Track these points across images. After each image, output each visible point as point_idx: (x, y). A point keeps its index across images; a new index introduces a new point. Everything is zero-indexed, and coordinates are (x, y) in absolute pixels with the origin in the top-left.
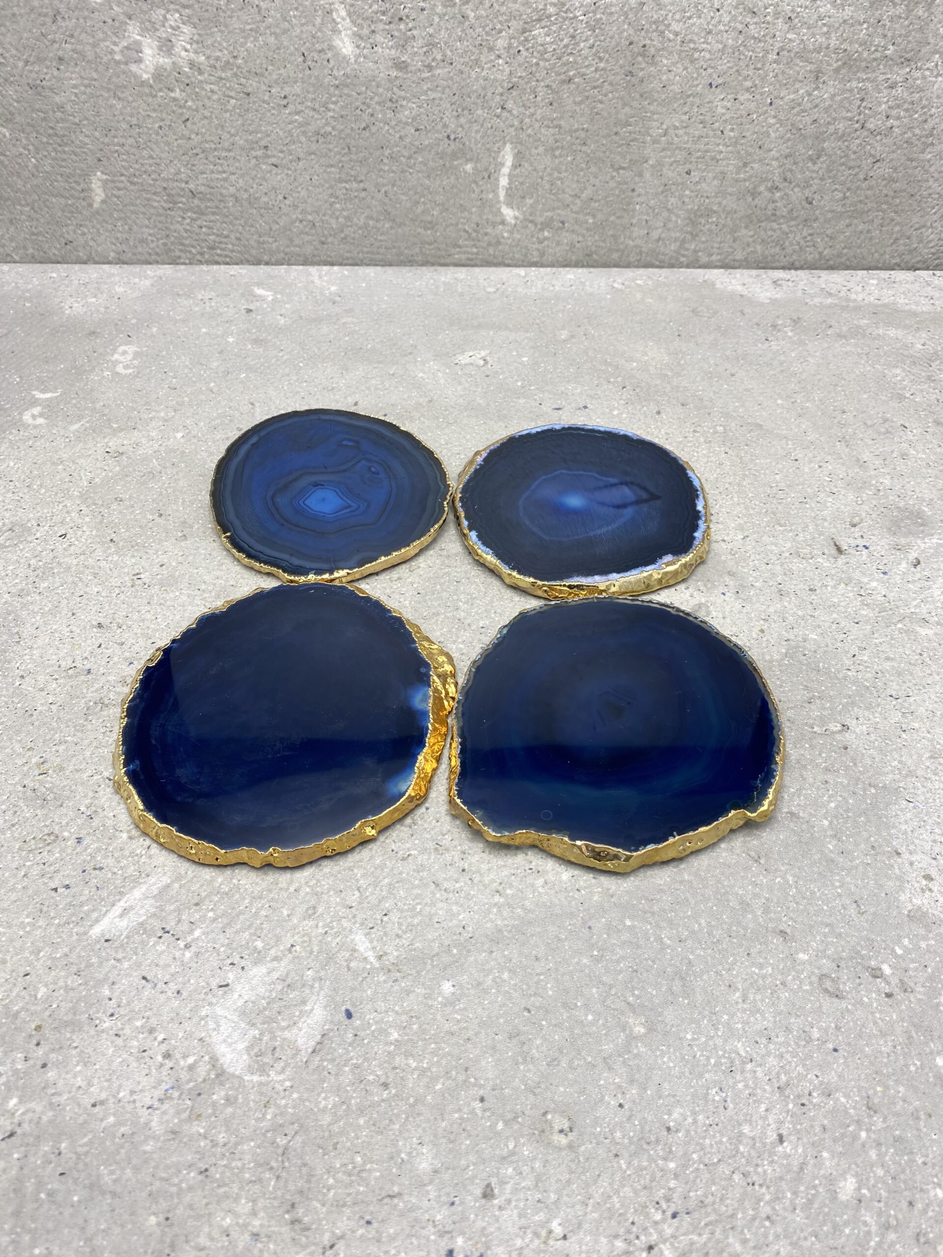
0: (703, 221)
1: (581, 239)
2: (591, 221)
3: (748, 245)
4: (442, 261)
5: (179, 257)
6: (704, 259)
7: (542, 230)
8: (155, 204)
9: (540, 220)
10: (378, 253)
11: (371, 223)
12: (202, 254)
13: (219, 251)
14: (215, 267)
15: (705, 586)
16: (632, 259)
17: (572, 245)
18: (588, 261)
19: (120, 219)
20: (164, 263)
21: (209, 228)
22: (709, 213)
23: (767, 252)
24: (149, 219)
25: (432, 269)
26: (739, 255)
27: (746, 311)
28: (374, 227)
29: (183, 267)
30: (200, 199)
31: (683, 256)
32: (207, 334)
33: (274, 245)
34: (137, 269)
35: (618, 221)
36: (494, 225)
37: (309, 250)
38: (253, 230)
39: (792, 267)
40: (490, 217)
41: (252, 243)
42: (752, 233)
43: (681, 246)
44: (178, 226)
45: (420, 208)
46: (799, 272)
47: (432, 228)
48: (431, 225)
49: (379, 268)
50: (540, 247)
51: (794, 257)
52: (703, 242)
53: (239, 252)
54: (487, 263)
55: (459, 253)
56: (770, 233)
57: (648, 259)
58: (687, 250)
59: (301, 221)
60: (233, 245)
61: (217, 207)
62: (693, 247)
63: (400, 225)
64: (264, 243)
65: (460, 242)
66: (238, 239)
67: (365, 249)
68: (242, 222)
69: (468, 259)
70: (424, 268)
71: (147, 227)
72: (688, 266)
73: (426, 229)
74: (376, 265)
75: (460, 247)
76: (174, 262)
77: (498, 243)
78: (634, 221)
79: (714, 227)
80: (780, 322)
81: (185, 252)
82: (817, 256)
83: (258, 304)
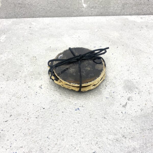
0: (125, 5)
1: (100, 10)
2: (102, 6)
3: (135, 10)
4: (71, 16)
5: (17, 17)
6: (126, 14)
7: (91, 9)
8: (12, 6)
9: (91, 6)
10: (58, 15)
11: (56, 8)
12: (22, 16)
13: (25, 15)
14: (25, 19)
15: (131, 91)
16: (111, 14)
17: (98, 12)
18: (101, 15)
19: (5, 9)
20: (15, 18)
21: (23, 10)
22: (127, 4)
23: (139, 12)
24: (11, 9)
25: (69, 17)
26: (133, 13)
27: (135, 24)
28: (57, 9)
29: (18, 19)
30: (21, 5)
31: (121, 13)
32: (21, 32)
33: (37, 14)
34: (9, 19)
35: (107, 6)
36: (81, 8)
37: (43, 14)
38: (32, 11)
39: (144, 15)
40: (81, 6)
41: (32, 13)
42: (136, 8)
43: (121, 11)
44: (17, 10)
45: (66, 5)
46: (146, 16)
47: (68, 9)
48: (68, 8)
49: (58, 18)
50: (91, 12)
51: (145, 13)
52: (125, 10)
53: (30, 15)
54: (80, 16)
55: (74, 14)
56: (140, 8)
57: (114, 14)
58: (122, 12)
59: (42, 8)
60: (28, 14)
61: (24, 6)
62: (123, 11)
63: (62, 8)
64: (34, 13)
65: (75, 12)
66: (29, 13)
67: (55, 14)
68: (30, 9)
69: (76, 15)
70: (67, 17)
71: (11, 11)
72: (122, 15)
73: (67, 9)
74: (57, 17)
75: (74, 13)
76: (17, 18)
77: (82, 12)
78: (111, 6)
79: (128, 7)
80: (143, 26)
81: (19, 16)
82: (150, 12)
83: (32, 26)
